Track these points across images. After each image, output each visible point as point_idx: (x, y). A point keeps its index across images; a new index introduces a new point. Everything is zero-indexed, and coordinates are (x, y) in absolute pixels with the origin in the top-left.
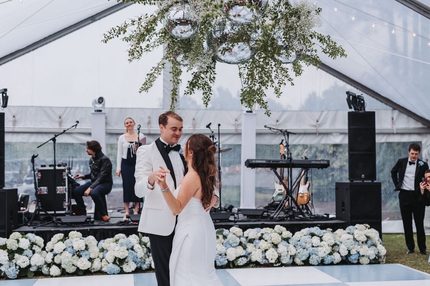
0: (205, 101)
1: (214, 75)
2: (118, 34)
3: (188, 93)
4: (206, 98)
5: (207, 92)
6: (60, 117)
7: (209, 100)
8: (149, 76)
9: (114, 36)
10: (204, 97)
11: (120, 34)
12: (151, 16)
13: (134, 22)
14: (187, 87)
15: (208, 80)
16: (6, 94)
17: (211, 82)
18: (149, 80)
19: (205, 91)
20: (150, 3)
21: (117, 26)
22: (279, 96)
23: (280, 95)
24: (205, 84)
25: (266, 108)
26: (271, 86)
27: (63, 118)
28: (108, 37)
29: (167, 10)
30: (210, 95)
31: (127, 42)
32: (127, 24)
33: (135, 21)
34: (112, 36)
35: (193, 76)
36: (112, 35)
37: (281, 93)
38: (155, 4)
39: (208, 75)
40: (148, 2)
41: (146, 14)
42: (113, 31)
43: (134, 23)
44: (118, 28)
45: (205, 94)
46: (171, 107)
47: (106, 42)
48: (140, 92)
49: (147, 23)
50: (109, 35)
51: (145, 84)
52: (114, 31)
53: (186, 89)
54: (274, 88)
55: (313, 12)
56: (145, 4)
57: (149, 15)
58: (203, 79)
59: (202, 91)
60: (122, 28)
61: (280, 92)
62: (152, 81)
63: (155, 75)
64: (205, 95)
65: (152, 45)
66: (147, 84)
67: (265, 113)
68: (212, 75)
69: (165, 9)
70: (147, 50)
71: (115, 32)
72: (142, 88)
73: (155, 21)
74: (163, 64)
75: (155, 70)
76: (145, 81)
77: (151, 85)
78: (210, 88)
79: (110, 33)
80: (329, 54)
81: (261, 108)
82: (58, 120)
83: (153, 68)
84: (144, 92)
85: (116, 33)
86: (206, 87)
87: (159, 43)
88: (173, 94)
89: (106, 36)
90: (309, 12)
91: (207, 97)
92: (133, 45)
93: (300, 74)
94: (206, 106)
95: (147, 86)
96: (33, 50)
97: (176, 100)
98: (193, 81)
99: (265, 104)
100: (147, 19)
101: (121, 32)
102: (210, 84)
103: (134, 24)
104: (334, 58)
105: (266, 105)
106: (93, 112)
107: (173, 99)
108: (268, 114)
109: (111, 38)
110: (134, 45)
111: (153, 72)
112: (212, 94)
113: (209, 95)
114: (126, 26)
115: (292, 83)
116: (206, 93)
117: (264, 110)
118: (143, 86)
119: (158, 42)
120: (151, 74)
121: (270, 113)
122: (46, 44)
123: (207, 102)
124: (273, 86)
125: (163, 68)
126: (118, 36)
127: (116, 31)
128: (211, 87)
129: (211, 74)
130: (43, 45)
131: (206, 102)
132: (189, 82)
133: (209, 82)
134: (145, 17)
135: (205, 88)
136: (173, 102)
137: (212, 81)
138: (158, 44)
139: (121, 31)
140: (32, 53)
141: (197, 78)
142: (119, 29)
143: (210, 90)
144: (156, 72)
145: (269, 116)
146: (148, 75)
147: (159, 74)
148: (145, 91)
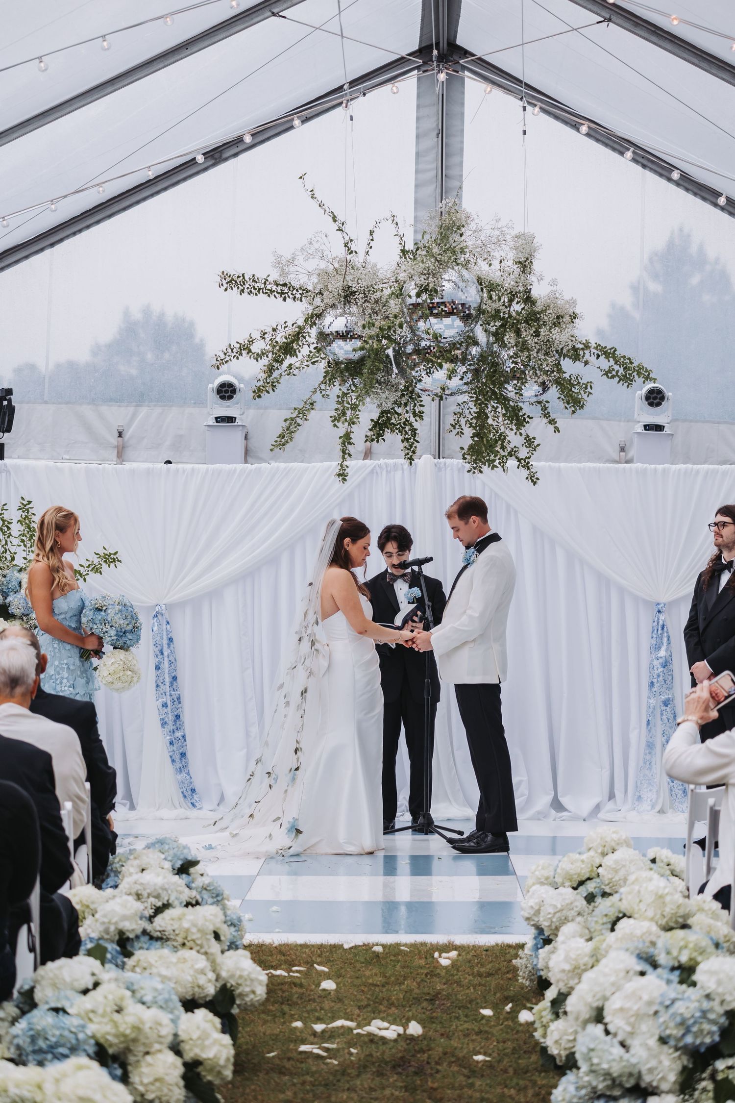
0: (408, 454)
1: (419, 407)
2: (237, 355)
3: (373, 440)
4: (408, 449)
5: (410, 439)
6: (120, 435)
7: (414, 452)
8: (288, 422)
9: (232, 358)
10: (405, 447)
11: (241, 354)
12: (293, 325)
13: (264, 334)
14: (370, 430)
15: (412, 415)
16: (10, 401)
17: (416, 421)
18: (288, 429)
19: (407, 436)
20: (294, 299)
21: (237, 342)
22: (534, 452)
23: (535, 450)
24: (404, 424)
25: (528, 469)
26: (518, 433)
27: (127, 436)
28: (222, 360)
29: (319, 316)
30: (416, 444)
31: (257, 361)
32: (254, 338)
33: (266, 333)
34: (228, 358)
35: (379, 410)
36: (229, 356)
37: (538, 445)
38: (301, 301)
39: (410, 407)
40: (291, 296)
41: (286, 322)
42: (230, 350)
43: (266, 336)
44: (238, 345)
45: (405, 442)
46: (342, 466)
47: (218, 368)
48: (271, 450)
49: (286, 338)
50: (223, 356)
51: (282, 436)
52: (232, 350)
53: (370, 433)
54: (524, 437)
55: (567, 319)
56: (285, 300)
57: (289, 324)
58: (399, 415)
59: (400, 437)
60: (244, 345)
61: (535, 444)
62: (292, 432)
63: (298, 420)
64: (406, 444)
65: (298, 365)
66: (284, 437)
67: (527, 478)
68: (416, 408)
69: (316, 315)
70: (288, 374)
71: (233, 352)
72: (276, 441)
73: (298, 335)
74: (312, 404)
75: (299, 413)
76: (280, 431)
77: (291, 440)
78: (414, 431)
79: (225, 354)
80: (617, 379)
81: (518, 467)
82: (114, 440)
83: (295, 409)
84: (277, 450)
85: (235, 354)
86: (407, 428)
87: (309, 363)
88: (344, 443)
89: (219, 359)
90: (558, 317)
91: (411, 446)
92: (259, 380)
93: (582, 407)
94: (411, 464)
95: (283, 440)
96: (52, 245)
97: (350, 455)
98: (379, 419)
99: (527, 460)
100: (286, 329)
101: (244, 352)
102: (416, 425)
103: (264, 338)
104: (628, 387)
105: (529, 463)
106: (212, 422)
107: (344, 452)
108: (532, 481)
109: (226, 362)
110: (261, 380)
111: (294, 415)
112: (418, 442)
113: (413, 443)
114: (251, 342)
115: (555, 428)
116: (407, 440)
117: (525, 473)
118: (278, 439)
119: (307, 361)
120: (292, 419)
121: (538, 479)
122: (88, 227)
123: (411, 456)
124: (521, 434)
125: (312, 409)
126: (238, 358)
127: (235, 350)
128: (417, 430)
129: (415, 405)
130: (80, 231)
131: (409, 456)
132: (372, 420)
133: (412, 419)
134: (284, 326)
135: (405, 431)
136: (343, 458)
137: (417, 418)
138: (306, 363)
139: (244, 349)
140: (48, 252)
141: (387, 414)
142: (240, 347)
143: (415, 433)
144: (301, 415)
145: (535, 483)
146: (286, 420)
147: (306, 419)
148: (280, 449)
